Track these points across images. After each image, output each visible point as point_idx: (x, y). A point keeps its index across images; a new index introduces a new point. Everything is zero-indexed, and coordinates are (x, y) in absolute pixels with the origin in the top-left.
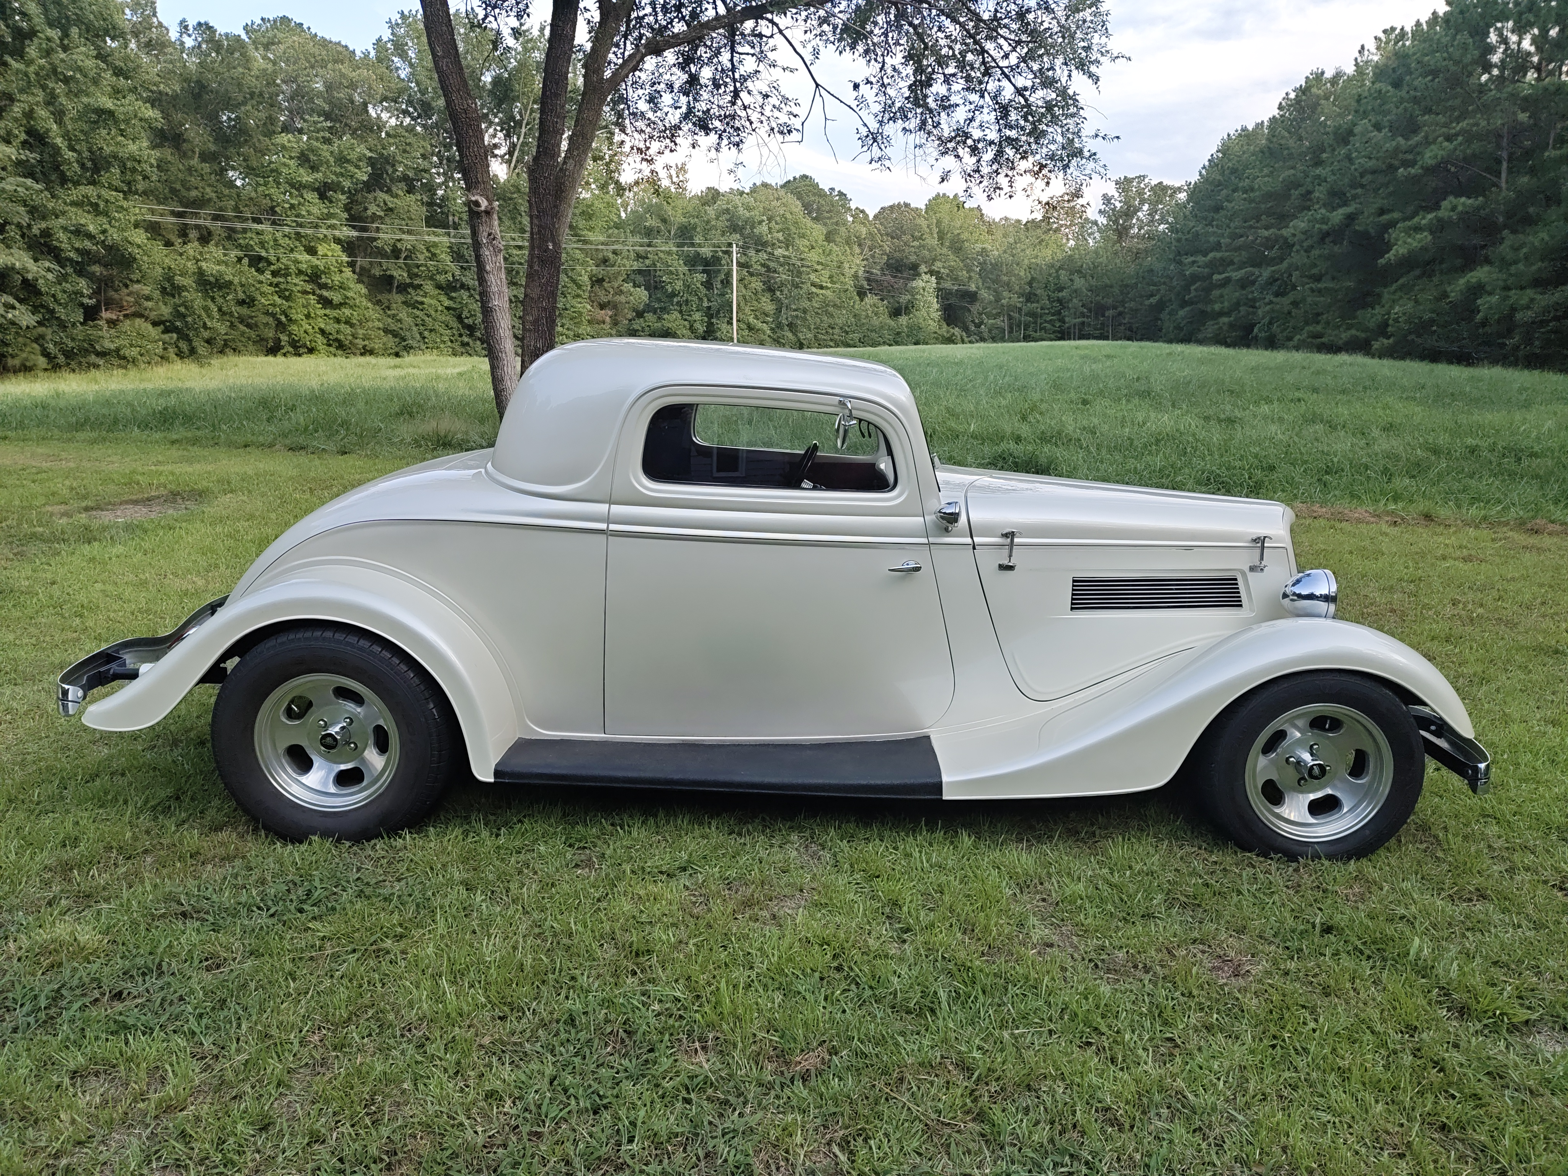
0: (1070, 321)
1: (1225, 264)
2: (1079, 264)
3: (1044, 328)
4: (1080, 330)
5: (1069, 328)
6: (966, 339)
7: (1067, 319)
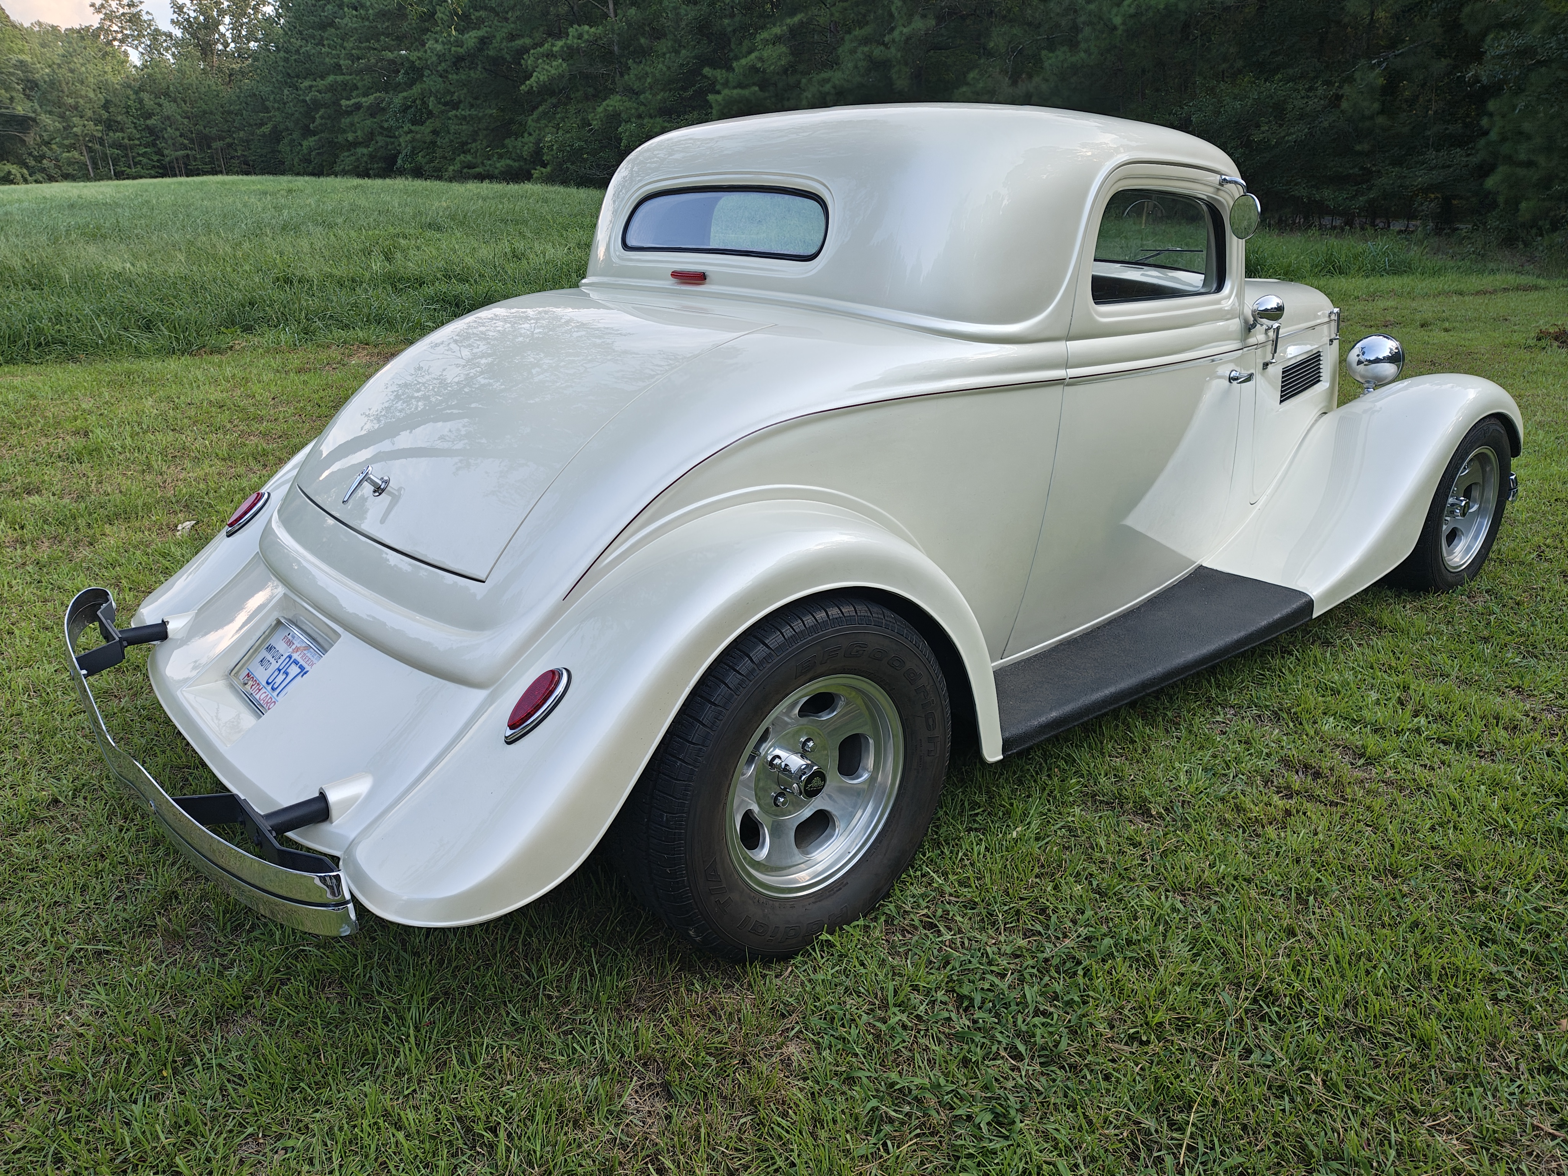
0: (171, 154)
1: (348, 89)
2: (164, 85)
3: (140, 163)
4: (186, 165)
5: (170, 163)
6: (29, 178)
7: (166, 152)
